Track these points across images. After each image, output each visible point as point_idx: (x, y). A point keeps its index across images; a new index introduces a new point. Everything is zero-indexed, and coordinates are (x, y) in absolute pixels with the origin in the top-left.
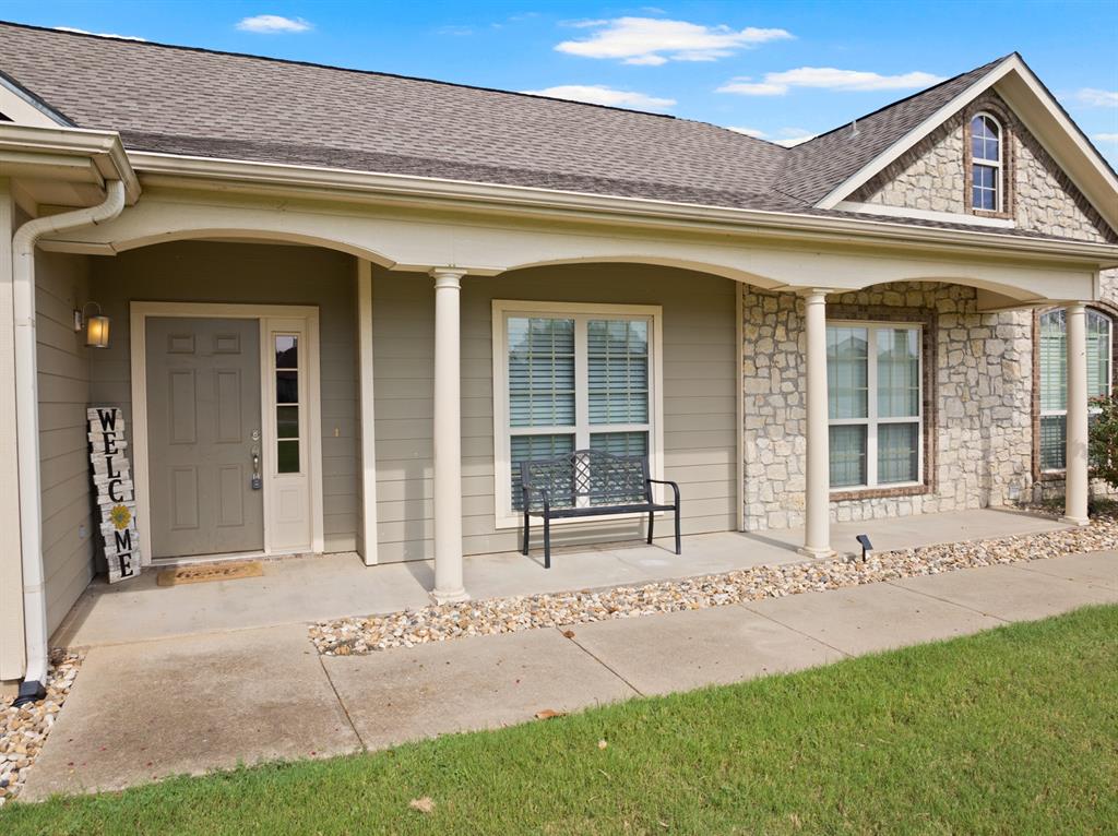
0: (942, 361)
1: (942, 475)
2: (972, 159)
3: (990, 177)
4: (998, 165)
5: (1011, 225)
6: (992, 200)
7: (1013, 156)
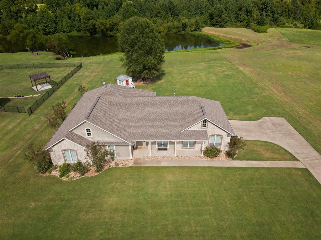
2: (203, 124)
3: (205, 125)
4: (206, 124)
5: (207, 129)
6: (205, 127)
7: (208, 124)
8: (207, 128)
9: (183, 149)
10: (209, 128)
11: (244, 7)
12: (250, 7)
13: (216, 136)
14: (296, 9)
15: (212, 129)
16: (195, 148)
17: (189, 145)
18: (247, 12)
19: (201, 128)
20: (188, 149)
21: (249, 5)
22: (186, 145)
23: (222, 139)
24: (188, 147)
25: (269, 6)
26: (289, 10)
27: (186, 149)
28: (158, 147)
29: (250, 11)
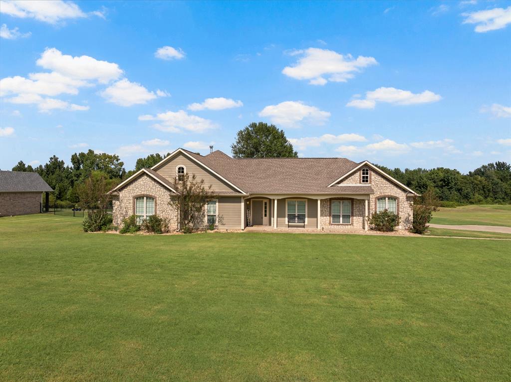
0: (354, 206)
1: (354, 223)
2: (362, 175)
3: (367, 177)
4: (368, 175)
5: (370, 185)
6: (367, 181)
7: (371, 174)
8: (370, 183)
9: (332, 227)
10: (373, 183)
11: (413, 180)
12: (423, 179)
13: (387, 199)
14: (494, 186)
15: (379, 185)
16: (352, 224)
17: (341, 218)
18: (420, 187)
19: (360, 183)
20: (342, 227)
21: (420, 177)
22: (336, 220)
23: (398, 206)
24: (341, 223)
25: (452, 182)
26: (484, 188)
27: (338, 227)
28: (289, 222)
29: (424, 185)
